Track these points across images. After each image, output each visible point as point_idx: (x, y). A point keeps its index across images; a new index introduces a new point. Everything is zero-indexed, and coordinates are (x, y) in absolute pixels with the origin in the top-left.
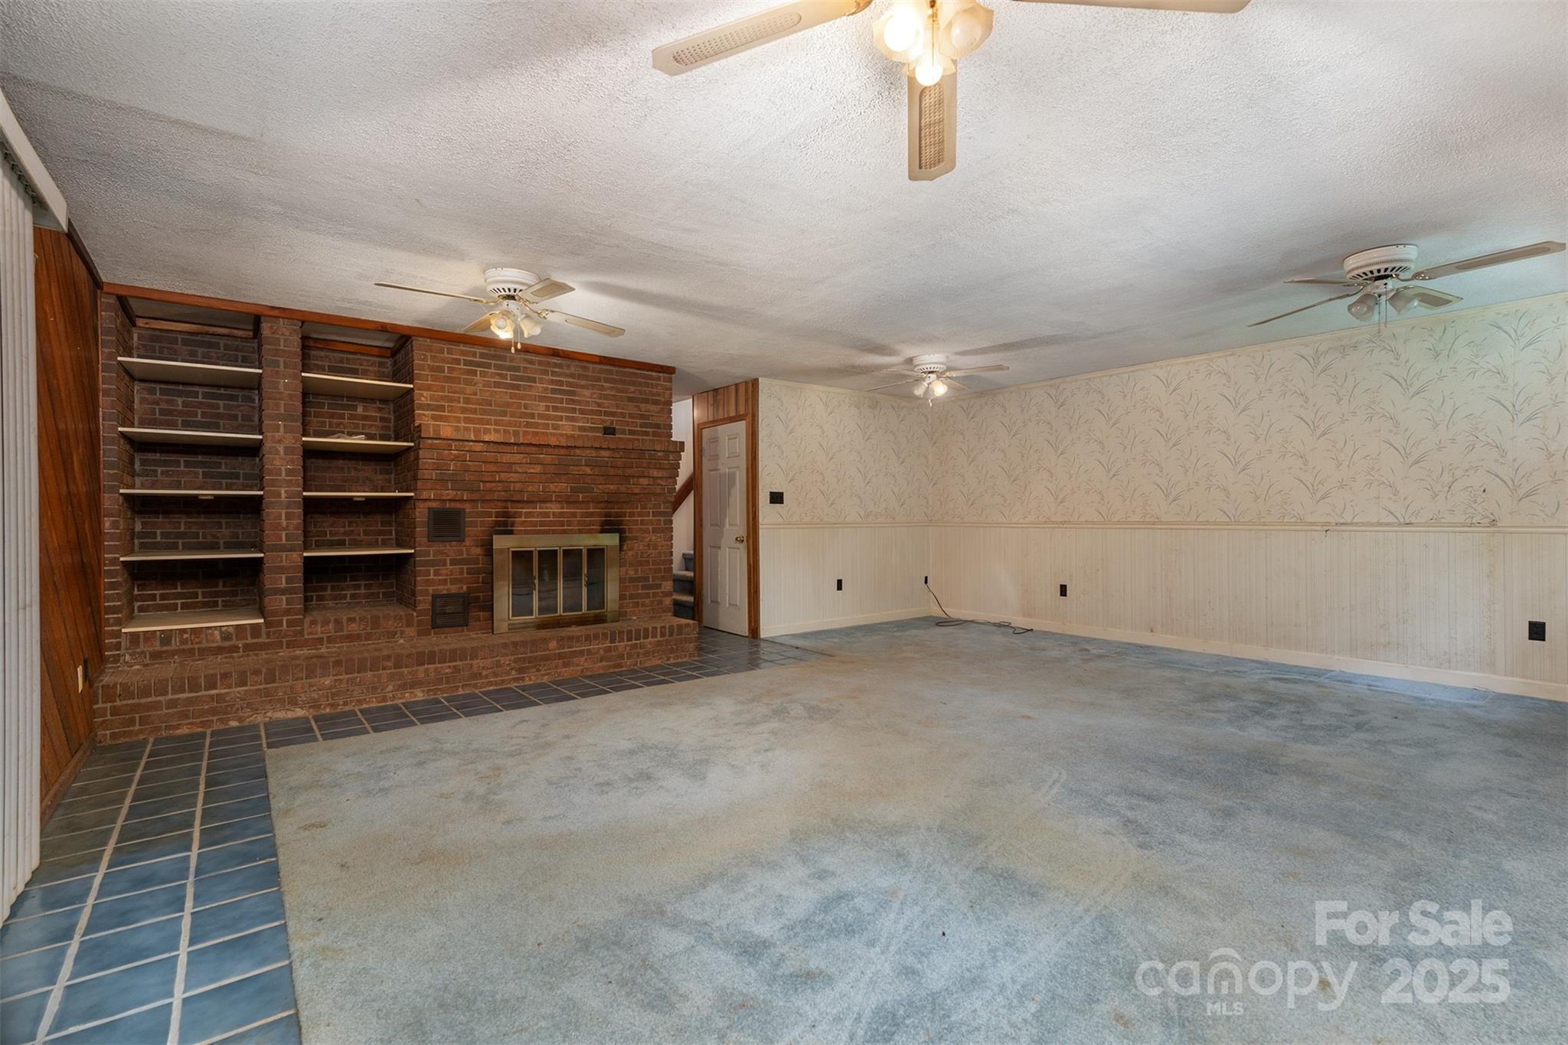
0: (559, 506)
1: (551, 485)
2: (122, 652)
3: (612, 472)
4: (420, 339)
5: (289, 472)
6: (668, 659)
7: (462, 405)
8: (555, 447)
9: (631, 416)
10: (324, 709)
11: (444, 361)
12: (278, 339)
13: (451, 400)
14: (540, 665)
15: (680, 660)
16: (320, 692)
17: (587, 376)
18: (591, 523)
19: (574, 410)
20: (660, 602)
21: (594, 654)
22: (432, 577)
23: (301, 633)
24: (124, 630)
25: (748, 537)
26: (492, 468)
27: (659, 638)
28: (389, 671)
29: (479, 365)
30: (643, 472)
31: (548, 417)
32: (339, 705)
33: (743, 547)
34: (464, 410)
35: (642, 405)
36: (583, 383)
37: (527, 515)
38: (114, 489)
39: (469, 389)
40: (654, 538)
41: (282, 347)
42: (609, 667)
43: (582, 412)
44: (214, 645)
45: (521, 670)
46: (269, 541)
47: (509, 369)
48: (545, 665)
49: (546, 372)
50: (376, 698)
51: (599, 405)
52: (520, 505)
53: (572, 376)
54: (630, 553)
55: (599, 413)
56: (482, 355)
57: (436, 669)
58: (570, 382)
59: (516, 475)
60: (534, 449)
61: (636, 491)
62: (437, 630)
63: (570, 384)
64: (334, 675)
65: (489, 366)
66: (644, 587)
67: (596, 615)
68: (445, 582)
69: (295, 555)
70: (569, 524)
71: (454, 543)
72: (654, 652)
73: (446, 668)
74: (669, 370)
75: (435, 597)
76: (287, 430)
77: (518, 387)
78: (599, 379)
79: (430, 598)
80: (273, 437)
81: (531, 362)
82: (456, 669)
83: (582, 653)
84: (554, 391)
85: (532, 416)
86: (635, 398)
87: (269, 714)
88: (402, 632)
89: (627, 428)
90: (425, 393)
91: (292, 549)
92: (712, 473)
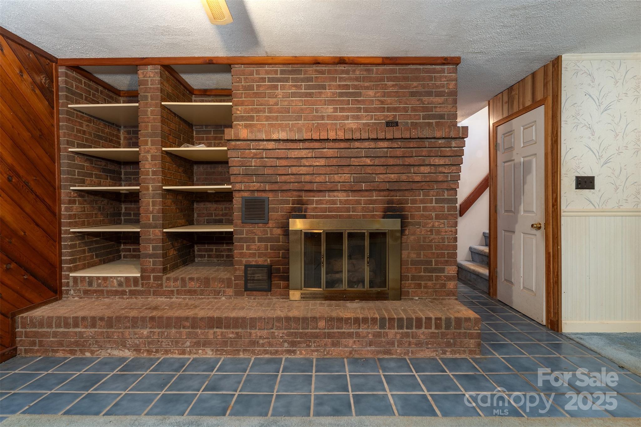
0: (344, 194)
1: (336, 176)
2: (70, 288)
3: (391, 161)
4: (236, 66)
5: (154, 173)
6: (444, 353)
7: (267, 114)
8: (335, 140)
9: (414, 109)
10: (143, 353)
11: (253, 81)
12: (147, 81)
13: (258, 111)
14: (310, 341)
15: (457, 356)
16: (141, 340)
17: (371, 77)
18: (373, 210)
19: (359, 109)
20: (444, 286)
21: (364, 337)
22: (245, 251)
23: (161, 285)
24: (71, 275)
25: (546, 224)
26: (284, 162)
27: (433, 330)
28: (187, 330)
29: (279, 80)
30: (424, 161)
31: (336, 118)
32: (152, 352)
33: (540, 236)
34: (268, 118)
35: (425, 99)
36: (367, 84)
37: (318, 202)
38: (67, 187)
39: (272, 101)
40: (437, 224)
41: (150, 86)
42: (378, 352)
43: (366, 110)
44: (114, 289)
45: (293, 344)
46: (143, 221)
47: (303, 80)
48: (314, 342)
49: (334, 79)
50: (178, 350)
51: (382, 102)
52: (312, 194)
53: (357, 79)
54: (412, 238)
55: (382, 110)
56: (282, 72)
57: (222, 333)
58: (355, 85)
59: (305, 168)
60: (317, 145)
61: (418, 178)
62: (248, 292)
63: (355, 87)
64: (151, 328)
65: (287, 80)
66: (426, 270)
67: (378, 293)
68: (254, 255)
69: (157, 231)
70: (354, 210)
71: (261, 225)
72: (427, 344)
73: (230, 334)
74: (455, 62)
75: (247, 266)
76: (153, 143)
77: (311, 95)
78: (382, 79)
79: (243, 267)
80: (145, 148)
81: (322, 72)
82: (238, 336)
83: (350, 335)
84: (341, 95)
85: (322, 118)
86: (417, 92)
87: (109, 351)
88: (224, 292)
89: (410, 121)
90: (240, 108)
91: (156, 227)
92: (506, 164)
